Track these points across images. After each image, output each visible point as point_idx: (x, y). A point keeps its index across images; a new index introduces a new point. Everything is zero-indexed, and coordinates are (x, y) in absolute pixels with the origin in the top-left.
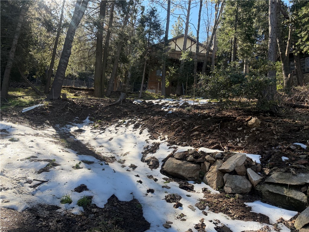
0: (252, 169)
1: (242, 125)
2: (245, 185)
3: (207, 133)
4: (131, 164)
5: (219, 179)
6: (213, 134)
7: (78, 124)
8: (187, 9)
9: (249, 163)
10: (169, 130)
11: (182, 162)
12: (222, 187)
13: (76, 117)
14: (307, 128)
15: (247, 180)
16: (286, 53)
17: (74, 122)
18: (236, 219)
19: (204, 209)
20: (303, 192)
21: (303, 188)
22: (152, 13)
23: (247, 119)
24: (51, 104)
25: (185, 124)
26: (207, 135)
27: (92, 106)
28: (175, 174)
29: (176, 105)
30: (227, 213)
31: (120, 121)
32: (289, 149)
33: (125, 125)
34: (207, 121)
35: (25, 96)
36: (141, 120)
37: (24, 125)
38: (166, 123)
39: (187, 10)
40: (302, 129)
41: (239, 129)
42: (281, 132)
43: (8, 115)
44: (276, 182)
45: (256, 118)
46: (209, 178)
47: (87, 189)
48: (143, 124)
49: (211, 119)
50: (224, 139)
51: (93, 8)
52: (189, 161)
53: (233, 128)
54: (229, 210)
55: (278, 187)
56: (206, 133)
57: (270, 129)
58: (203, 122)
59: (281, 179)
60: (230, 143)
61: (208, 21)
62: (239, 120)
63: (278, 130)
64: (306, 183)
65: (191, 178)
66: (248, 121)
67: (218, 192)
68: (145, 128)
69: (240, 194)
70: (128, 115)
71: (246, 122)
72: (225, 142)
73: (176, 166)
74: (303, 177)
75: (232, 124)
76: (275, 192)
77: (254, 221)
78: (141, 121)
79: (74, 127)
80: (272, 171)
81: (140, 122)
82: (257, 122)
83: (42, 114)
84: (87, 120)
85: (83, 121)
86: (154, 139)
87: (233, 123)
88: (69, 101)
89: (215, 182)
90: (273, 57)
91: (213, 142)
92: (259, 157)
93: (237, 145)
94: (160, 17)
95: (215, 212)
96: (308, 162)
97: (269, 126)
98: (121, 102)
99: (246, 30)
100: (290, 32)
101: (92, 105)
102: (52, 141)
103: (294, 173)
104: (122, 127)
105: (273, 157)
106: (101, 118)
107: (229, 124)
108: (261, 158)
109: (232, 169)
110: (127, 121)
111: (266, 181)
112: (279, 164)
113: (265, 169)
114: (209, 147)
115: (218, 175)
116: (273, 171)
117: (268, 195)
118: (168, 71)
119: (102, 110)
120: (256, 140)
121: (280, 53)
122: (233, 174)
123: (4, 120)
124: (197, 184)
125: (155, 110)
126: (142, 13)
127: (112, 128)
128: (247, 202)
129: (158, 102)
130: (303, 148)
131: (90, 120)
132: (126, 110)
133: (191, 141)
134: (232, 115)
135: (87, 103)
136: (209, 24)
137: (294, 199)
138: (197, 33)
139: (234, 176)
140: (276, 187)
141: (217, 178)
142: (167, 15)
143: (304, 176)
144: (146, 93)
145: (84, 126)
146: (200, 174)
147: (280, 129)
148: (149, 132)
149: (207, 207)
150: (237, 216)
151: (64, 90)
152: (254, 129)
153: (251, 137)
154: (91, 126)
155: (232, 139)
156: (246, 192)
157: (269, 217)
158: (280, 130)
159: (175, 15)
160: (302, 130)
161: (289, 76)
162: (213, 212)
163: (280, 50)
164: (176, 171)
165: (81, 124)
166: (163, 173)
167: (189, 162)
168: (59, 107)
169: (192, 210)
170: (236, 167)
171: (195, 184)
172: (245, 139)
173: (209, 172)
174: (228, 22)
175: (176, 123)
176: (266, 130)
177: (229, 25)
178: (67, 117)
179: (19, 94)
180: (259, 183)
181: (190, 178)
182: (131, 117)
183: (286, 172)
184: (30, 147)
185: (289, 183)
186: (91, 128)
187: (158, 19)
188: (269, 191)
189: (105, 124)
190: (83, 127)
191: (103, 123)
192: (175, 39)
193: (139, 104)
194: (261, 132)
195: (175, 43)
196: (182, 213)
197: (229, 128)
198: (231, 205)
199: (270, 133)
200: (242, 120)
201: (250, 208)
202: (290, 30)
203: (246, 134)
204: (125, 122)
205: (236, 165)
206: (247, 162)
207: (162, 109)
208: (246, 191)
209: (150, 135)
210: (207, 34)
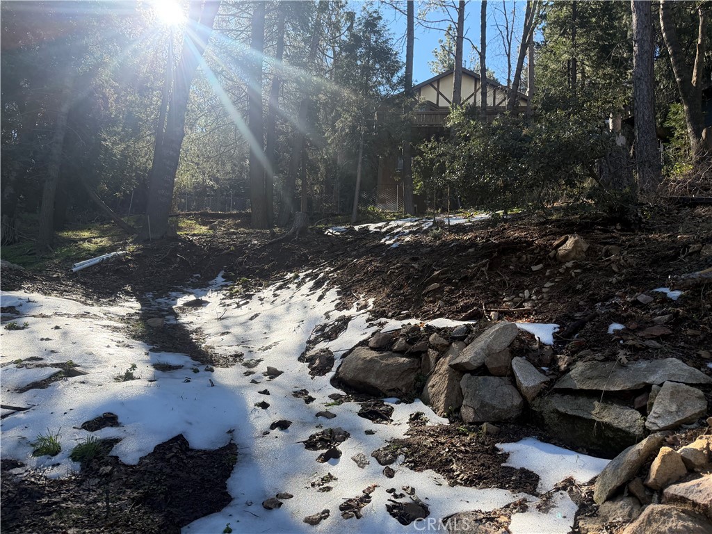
0: (528, 360)
1: (544, 258)
2: (505, 399)
3: (459, 284)
4: (269, 368)
5: (453, 389)
6: (471, 284)
7: (197, 289)
8: (458, 7)
9: (523, 346)
10: (381, 287)
11: (378, 355)
12: (458, 410)
13: (195, 275)
14: (696, 249)
15: (511, 386)
16: (694, 78)
17: (189, 285)
18: (461, 484)
19: (391, 462)
20: (637, 410)
21: (638, 399)
22: (372, 23)
23: (556, 243)
24: (141, 250)
25: (413, 267)
26: (458, 288)
27: (232, 248)
28: (361, 383)
29: (415, 229)
30: (444, 471)
31: (290, 275)
32: (636, 303)
33: (296, 283)
34: (465, 256)
35: (94, 238)
36: (332, 269)
37: (69, 297)
38: (378, 271)
39: (456, 8)
40: (683, 253)
41: (534, 268)
42: (632, 266)
43: (38, 278)
44: (579, 386)
45: (577, 238)
46: (433, 389)
47: (117, 423)
48: (333, 279)
49: (475, 250)
50: (494, 295)
51: (236, 30)
52: (396, 352)
53: (522, 267)
54: (453, 464)
55: (582, 401)
56: (457, 283)
57: (607, 261)
58: (455, 260)
59: (589, 378)
60: (507, 304)
61: (507, 28)
62: (539, 246)
63: (626, 261)
64: (646, 383)
65: (393, 390)
66: (559, 245)
67: (446, 422)
68: (333, 287)
69: (493, 423)
70: (308, 261)
71: (553, 249)
72: (497, 301)
73: (362, 364)
74: (642, 370)
75: (520, 257)
76: (571, 413)
77: (502, 487)
78: (331, 272)
79: (187, 296)
80: (575, 361)
81: (329, 274)
82: (578, 247)
83: (117, 271)
84: (219, 279)
85: (210, 282)
86: (344, 308)
87: (524, 256)
88: (181, 241)
89: (442, 398)
90: (646, 89)
91: (466, 304)
92: (555, 328)
93: (521, 306)
94: (390, 32)
95: (415, 470)
96: (671, 332)
97: (608, 254)
98: (297, 233)
99: (598, 38)
100: (701, 24)
101: (231, 245)
102: (108, 326)
103: (624, 360)
104: (289, 288)
105: (588, 326)
106: (249, 273)
107: (514, 259)
108: (557, 330)
109: (479, 361)
110: (302, 275)
111: (556, 386)
112: (596, 341)
113: (560, 357)
114: (456, 315)
115: (450, 379)
116: (577, 361)
117: (556, 421)
118: (418, 157)
119: (254, 254)
120: (567, 291)
121: (678, 79)
122: (480, 375)
123: (24, 288)
124: (402, 404)
125: (367, 245)
126: (350, 29)
127: (267, 293)
128: (503, 442)
129: (380, 228)
130: (671, 299)
131: (224, 280)
132: (305, 251)
133: (421, 307)
134: (525, 237)
135: (222, 243)
136: (510, 33)
137: (612, 427)
138: (481, 58)
139: (480, 378)
140: (577, 401)
141: (447, 387)
142: (406, 27)
143: (644, 366)
144: (369, 212)
145: (209, 294)
146: (417, 379)
147: (632, 258)
148: (339, 293)
149: (401, 457)
150: (465, 477)
151: (189, 219)
152: (569, 264)
153: (558, 285)
154: (225, 292)
155: (514, 294)
156: (509, 419)
157: (541, 476)
158: (629, 260)
159: (429, 24)
160: (683, 256)
161: (703, 134)
162: (411, 468)
163: (677, 72)
164: (361, 376)
165: (204, 289)
166: (336, 384)
167: (396, 354)
168: (157, 255)
169: (359, 466)
170: (489, 355)
171: (400, 403)
172: (544, 290)
173: (436, 373)
174: (554, 23)
175: (397, 268)
176: (597, 265)
177: (557, 30)
178: (173, 276)
179: (86, 234)
180: (540, 394)
181: (391, 390)
182: (313, 266)
183: (606, 360)
184: (42, 339)
185: (604, 388)
186: (223, 296)
187: (386, 35)
188: (558, 412)
189: (255, 285)
190: (205, 295)
191: (251, 285)
192: (434, 82)
193: (338, 235)
194: (585, 270)
195: (437, 90)
196: (329, 473)
197: (511, 267)
198: (461, 452)
199: (605, 270)
200: (545, 246)
201: (506, 456)
202: (701, 20)
203: (548, 278)
204: (297, 277)
205: (487, 352)
206: (518, 344)
207: (383, 241)
208: (509, 416)
209: (339, 301)
210: (507, 58)
